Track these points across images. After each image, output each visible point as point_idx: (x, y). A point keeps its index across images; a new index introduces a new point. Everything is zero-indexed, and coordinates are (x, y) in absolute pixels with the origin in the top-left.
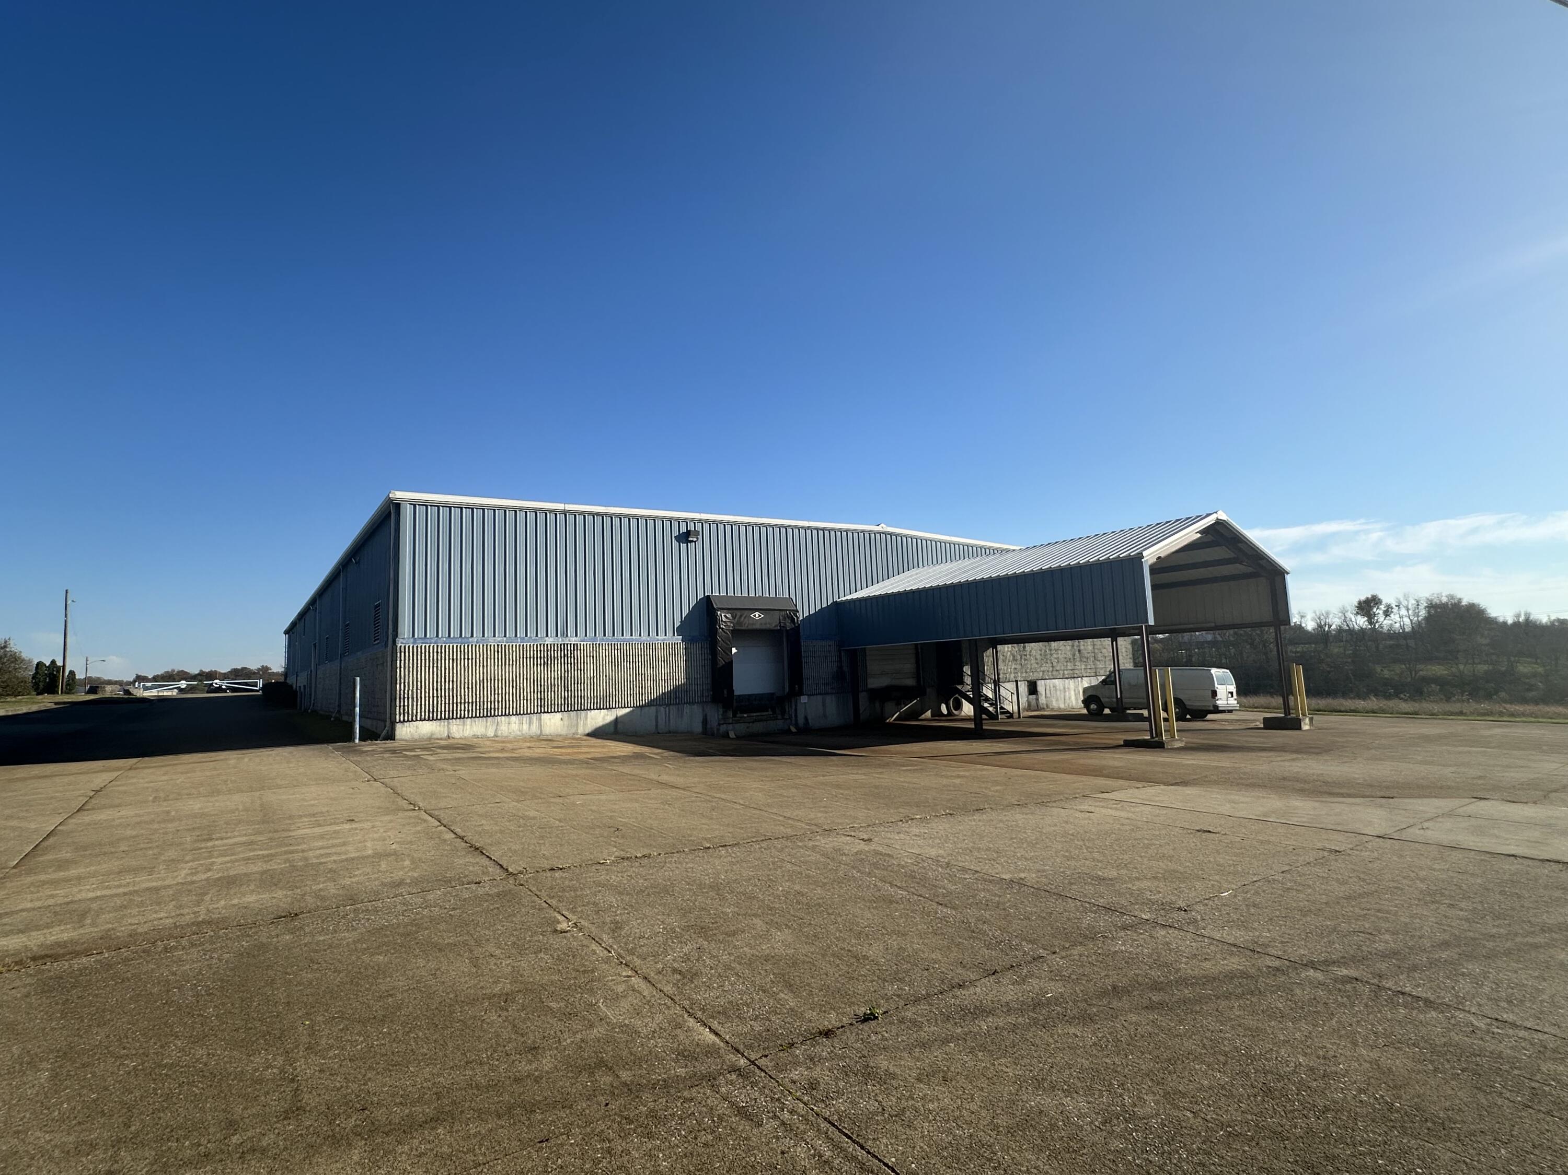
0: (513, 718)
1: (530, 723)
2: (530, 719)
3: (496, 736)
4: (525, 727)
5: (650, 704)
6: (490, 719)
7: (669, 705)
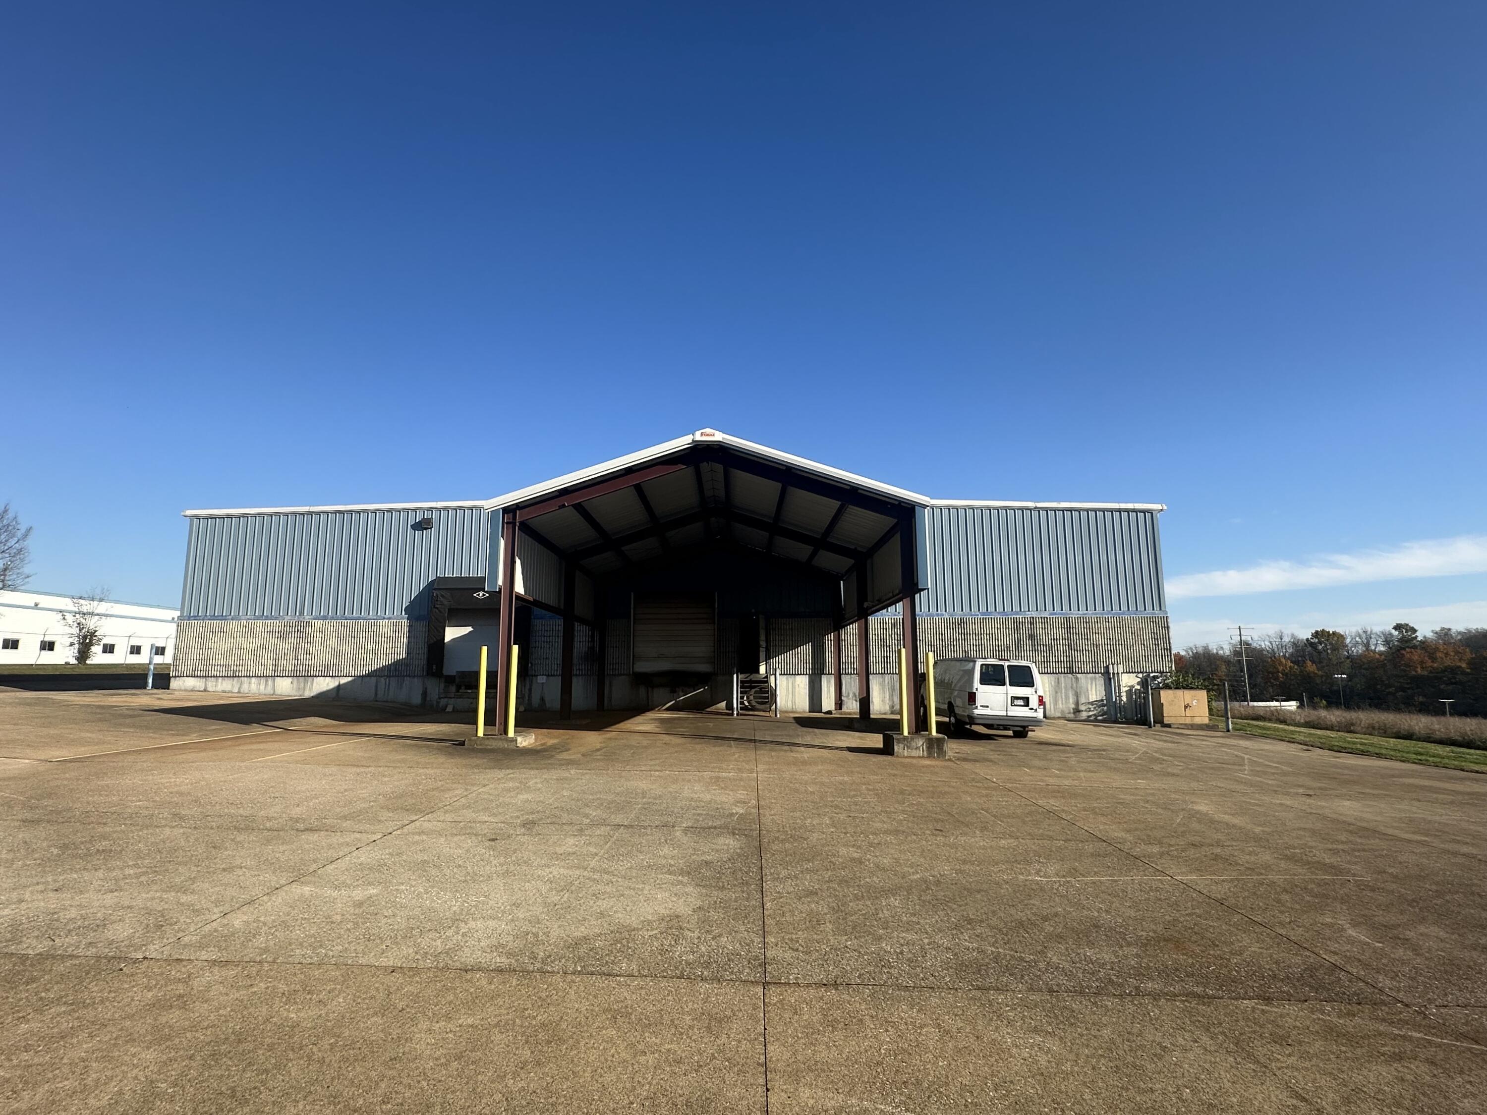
0: (253, 680)
1: (266, 684)
2: (267, 681)
3: (239, 692)
4: (262, 687)
5: (370, 675)
6: (236, 679)
7: (389, 676)
